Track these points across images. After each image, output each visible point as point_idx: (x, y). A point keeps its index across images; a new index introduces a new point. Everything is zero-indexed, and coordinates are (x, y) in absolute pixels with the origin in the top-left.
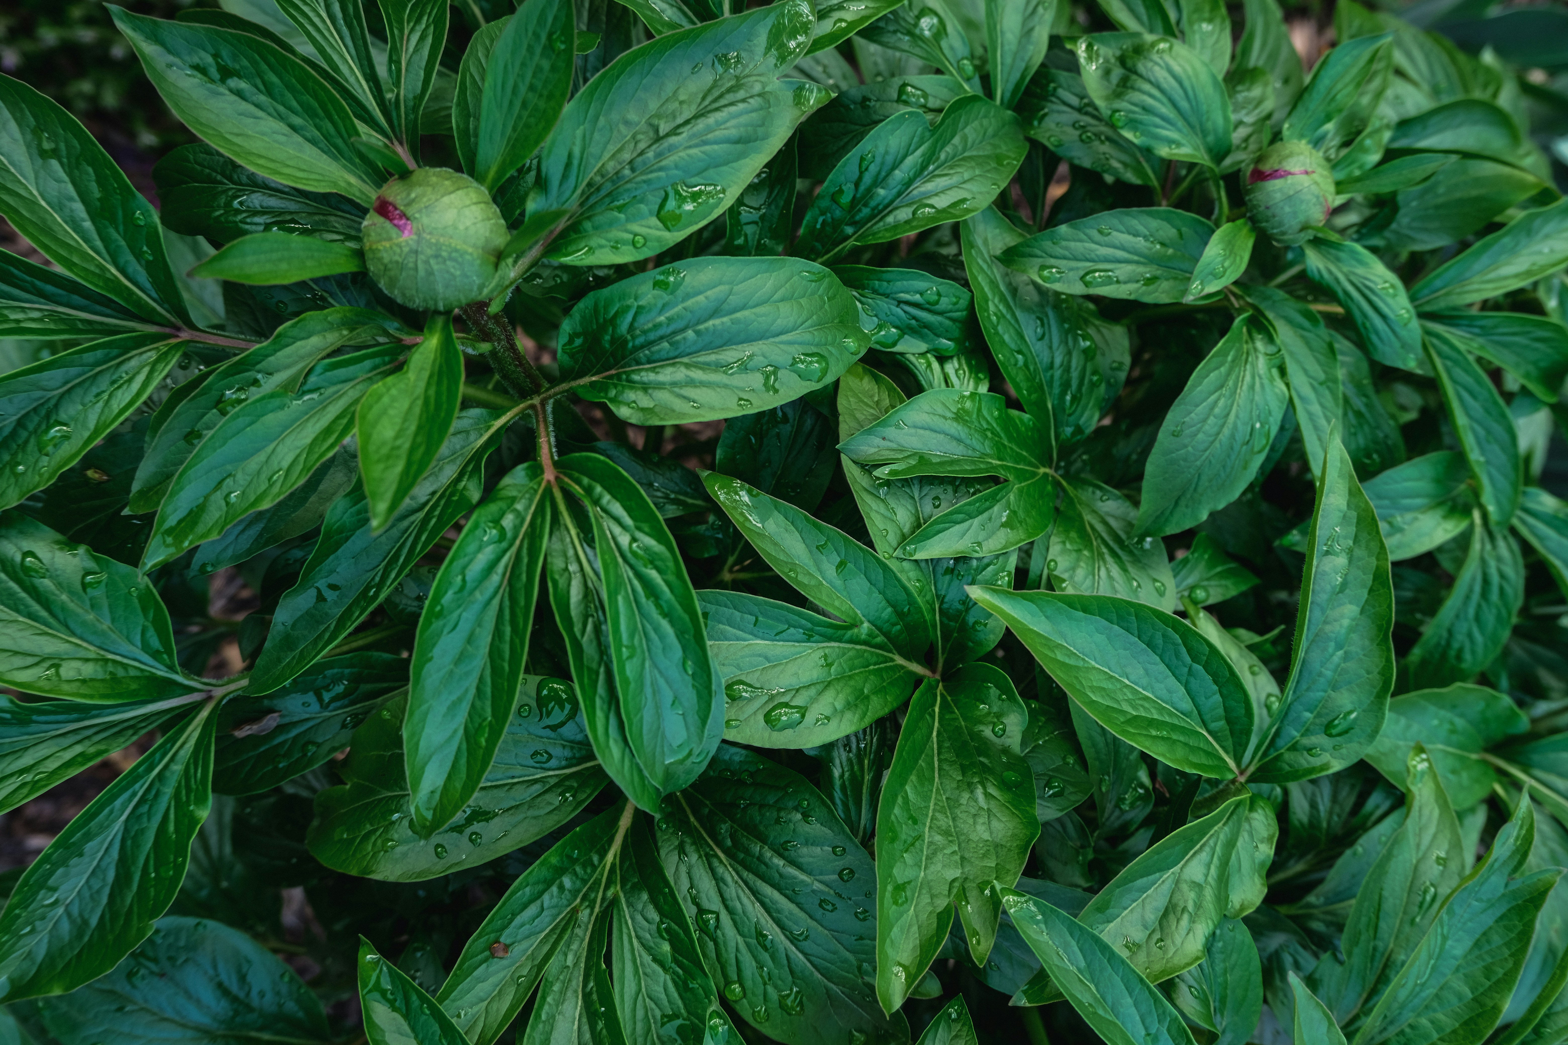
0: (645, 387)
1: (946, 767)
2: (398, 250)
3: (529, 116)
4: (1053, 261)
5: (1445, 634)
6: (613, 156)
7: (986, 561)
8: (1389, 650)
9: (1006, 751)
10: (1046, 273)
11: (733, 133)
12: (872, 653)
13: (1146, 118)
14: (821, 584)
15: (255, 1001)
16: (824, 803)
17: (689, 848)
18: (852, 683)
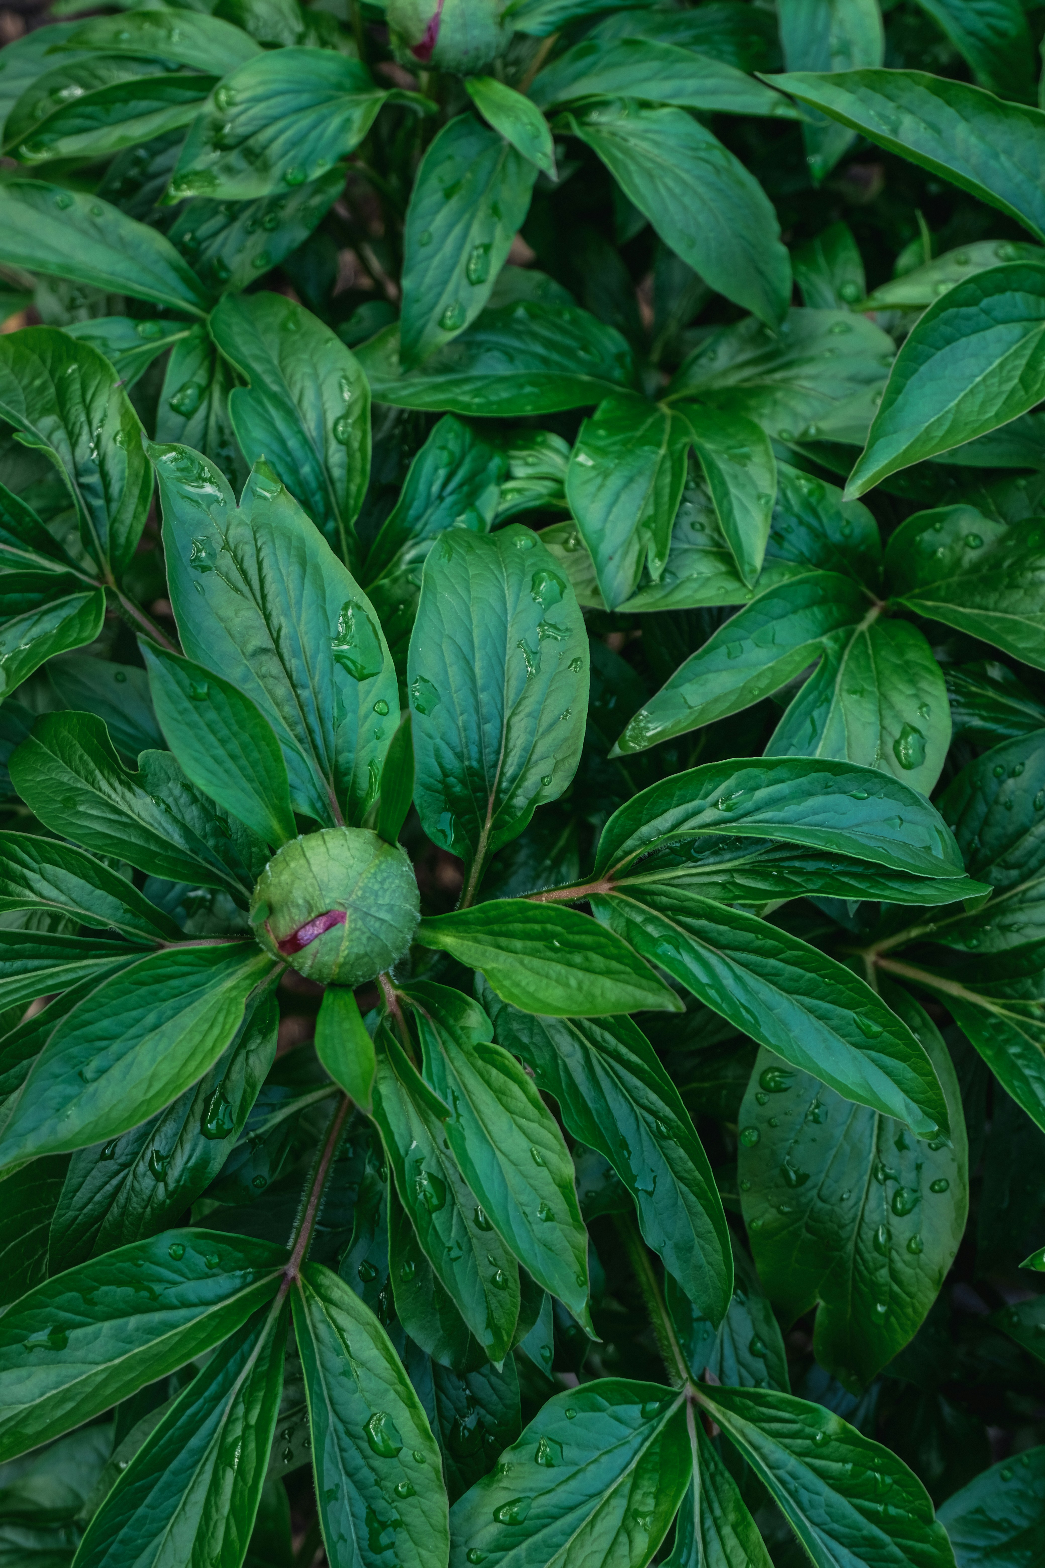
0: (526, 764)
1: (1004, 604)
2: (357, 933)
3: (247, 757)
4: (438, 310)
5: (971, 40)
6: (277, 704)
7: (781, 497)
8: (1015, 109)
9: (1001, 541)
10: (449, 322)
11: (295, 569)
12: (854, 646)
13: (306, 147)
14: (771, 669)
15: (1025, 1524)
16: (1004, 749)
17: (1008, 919)
18: (887, 673)
